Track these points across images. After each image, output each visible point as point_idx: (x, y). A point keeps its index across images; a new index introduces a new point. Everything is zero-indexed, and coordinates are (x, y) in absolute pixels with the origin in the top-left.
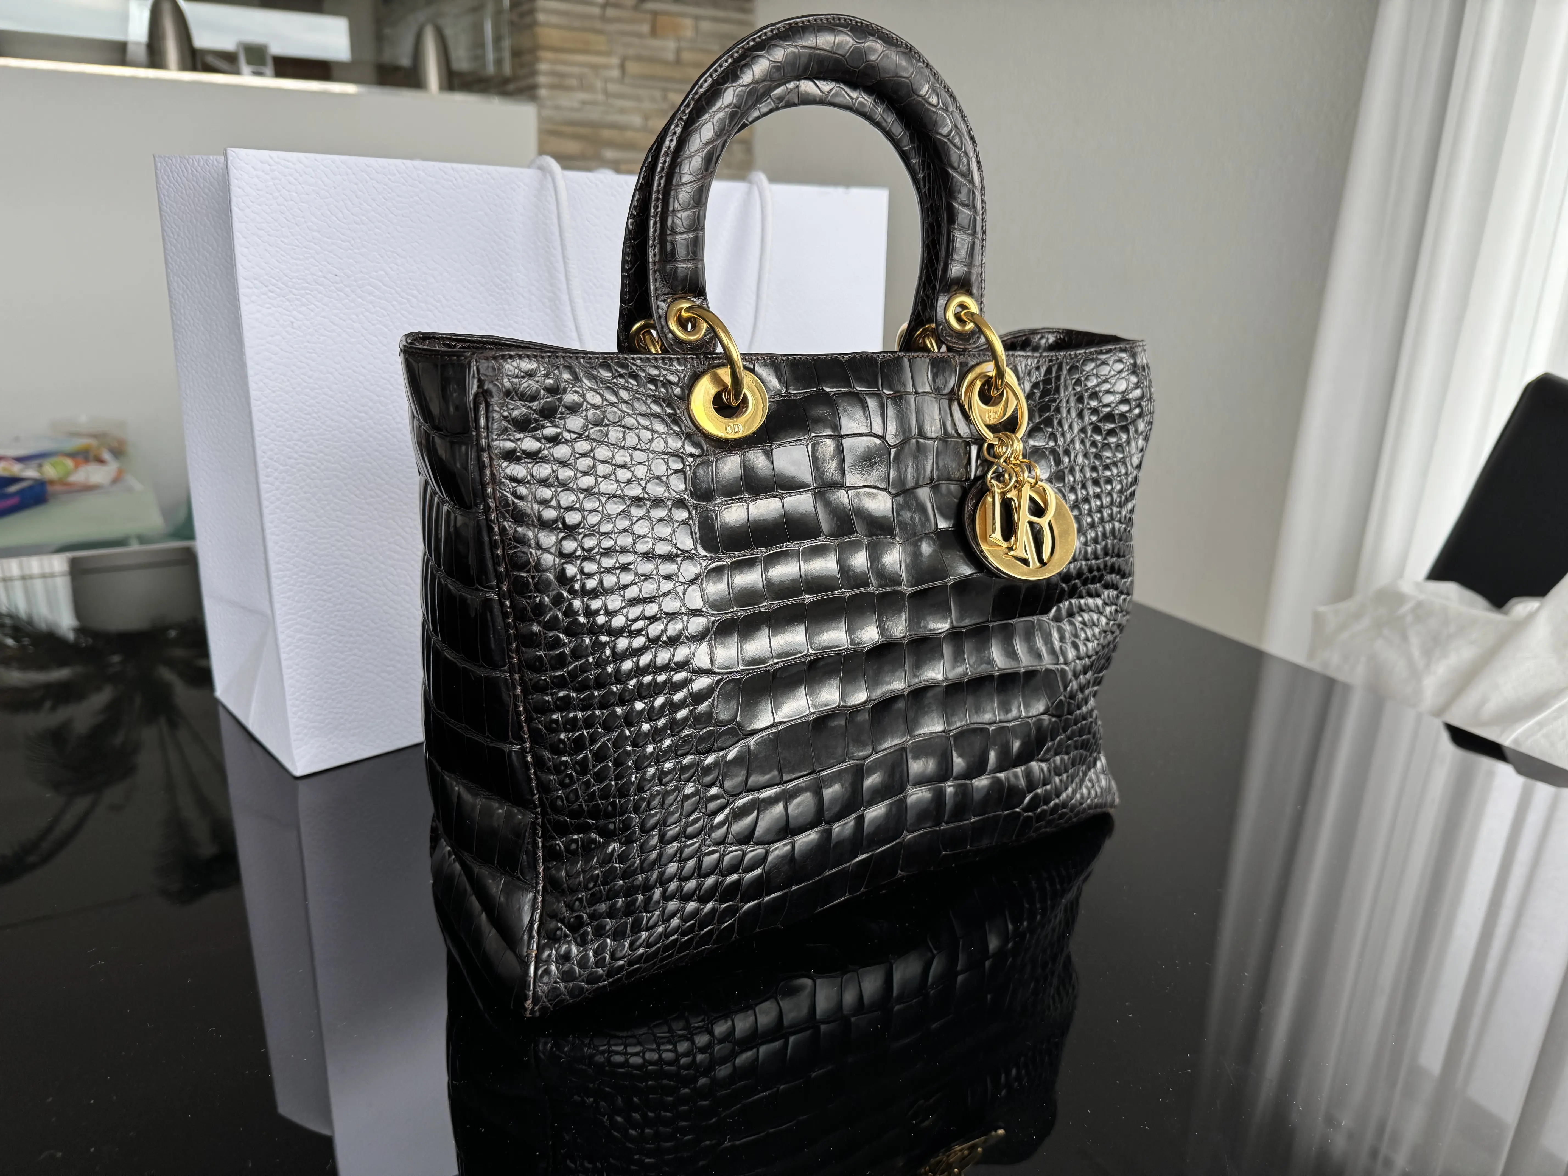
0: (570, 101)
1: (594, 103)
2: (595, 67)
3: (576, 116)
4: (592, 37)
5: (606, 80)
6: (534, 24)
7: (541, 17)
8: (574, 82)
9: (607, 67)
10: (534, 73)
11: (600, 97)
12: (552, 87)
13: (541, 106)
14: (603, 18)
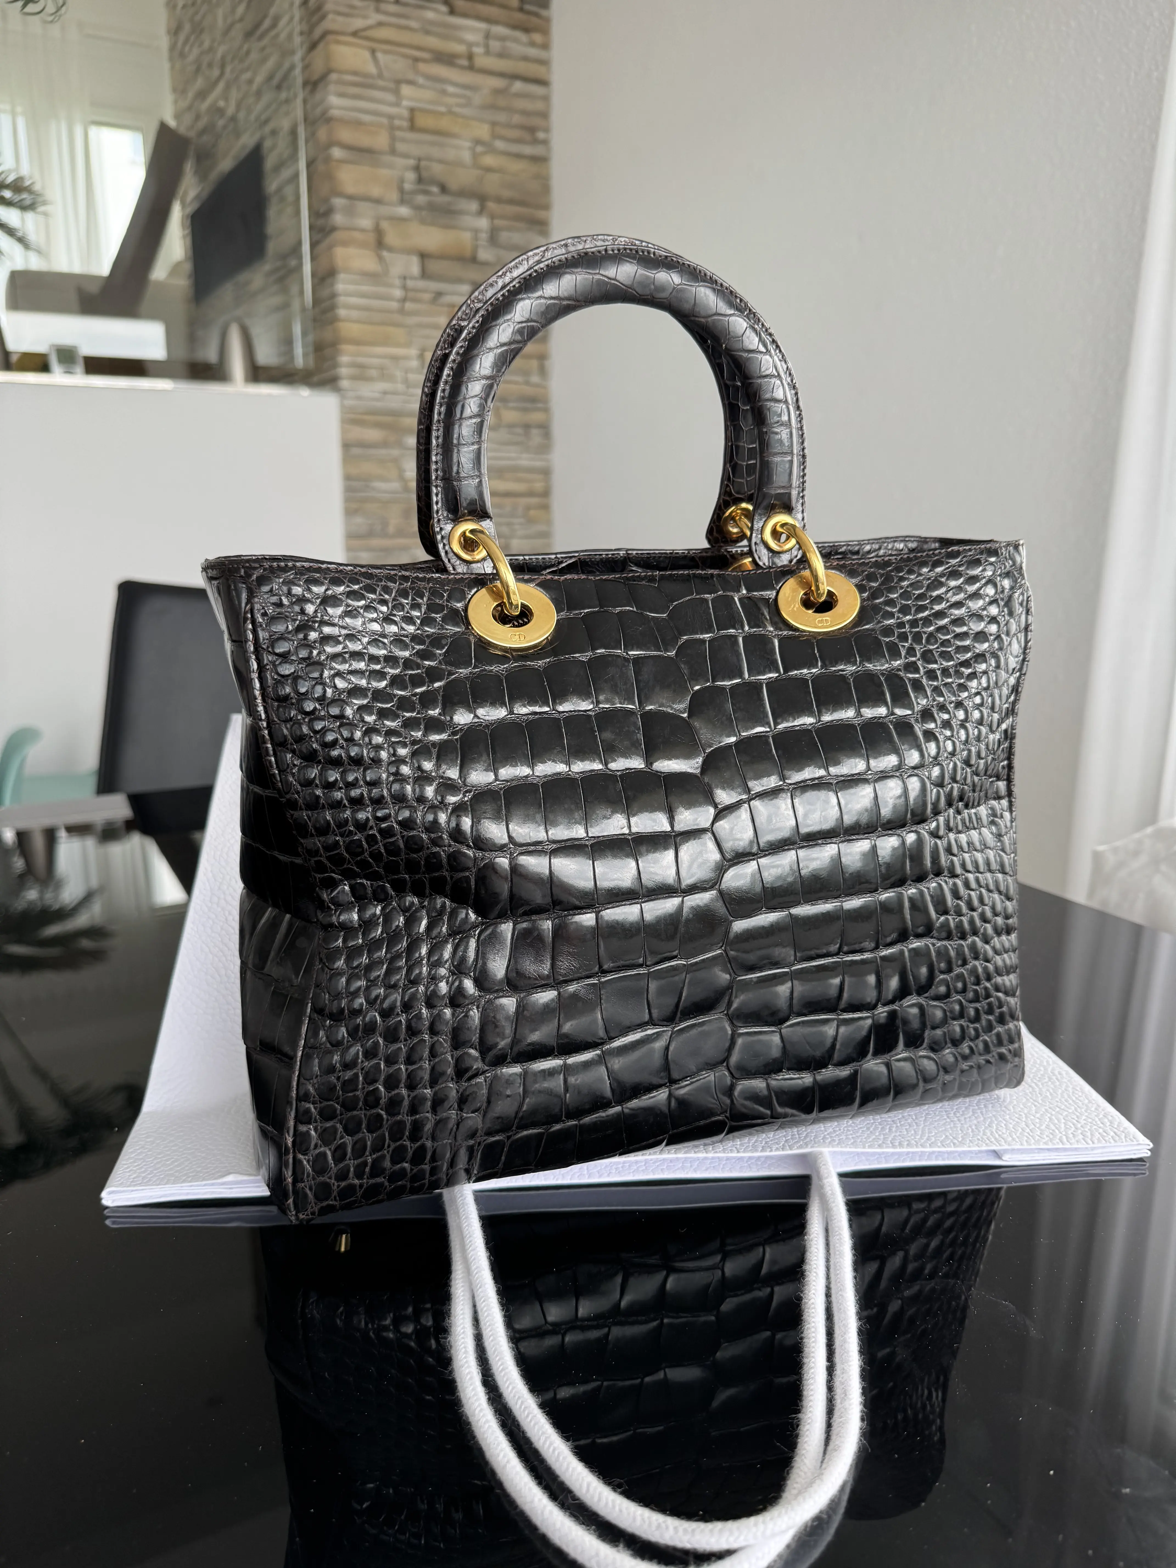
0: (371, 391)
1: (394, 393)
2: (395, 358)
3: (379, 404)
4: (390, 330)
5: (407, 371)
6: (335, 319)
7: (342, 312)
8: (374, 373)
9: (406, 358)
10: (335, 366)
11: (400, 387)
12: (354, 378)
13: (343, 397)
14: (402, 311)
